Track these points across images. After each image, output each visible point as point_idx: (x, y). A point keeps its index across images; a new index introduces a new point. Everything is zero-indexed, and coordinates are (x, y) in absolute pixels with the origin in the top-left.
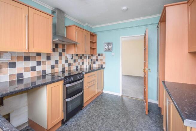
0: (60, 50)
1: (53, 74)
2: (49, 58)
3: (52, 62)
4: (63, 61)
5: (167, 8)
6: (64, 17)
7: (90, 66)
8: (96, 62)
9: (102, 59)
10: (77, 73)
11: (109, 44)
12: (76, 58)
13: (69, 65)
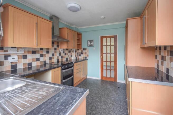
0: (55, 46)
1: (50, 64)
2: (48, 52)
3: (50, 55)
4: (57, 54)
6: (59, 22)
7: (77, 57)
8: (82, 55)
9: (86, 53)
10: (67, 63)
11: (91, 41)
12: (66, 52)
13: (62, 57)
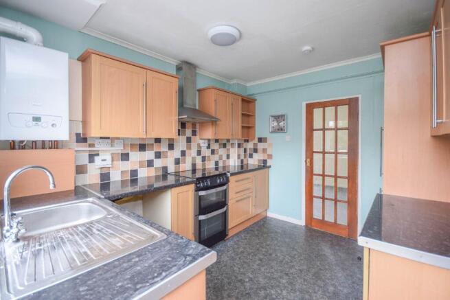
0: (189, 132)
1: (177, 174)
2: (171, 147)
3: (176, 154)
4: (193, 152)
5: (387, 48)
6: (196, 73)
7: (242, 161)
8: (255, 155)
9: (266, 149)
10: (217, 173)
11: (278, 118)
12: (215, 146)
13: (204, 159)
